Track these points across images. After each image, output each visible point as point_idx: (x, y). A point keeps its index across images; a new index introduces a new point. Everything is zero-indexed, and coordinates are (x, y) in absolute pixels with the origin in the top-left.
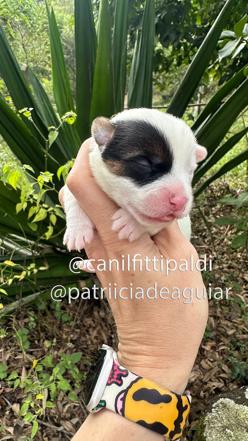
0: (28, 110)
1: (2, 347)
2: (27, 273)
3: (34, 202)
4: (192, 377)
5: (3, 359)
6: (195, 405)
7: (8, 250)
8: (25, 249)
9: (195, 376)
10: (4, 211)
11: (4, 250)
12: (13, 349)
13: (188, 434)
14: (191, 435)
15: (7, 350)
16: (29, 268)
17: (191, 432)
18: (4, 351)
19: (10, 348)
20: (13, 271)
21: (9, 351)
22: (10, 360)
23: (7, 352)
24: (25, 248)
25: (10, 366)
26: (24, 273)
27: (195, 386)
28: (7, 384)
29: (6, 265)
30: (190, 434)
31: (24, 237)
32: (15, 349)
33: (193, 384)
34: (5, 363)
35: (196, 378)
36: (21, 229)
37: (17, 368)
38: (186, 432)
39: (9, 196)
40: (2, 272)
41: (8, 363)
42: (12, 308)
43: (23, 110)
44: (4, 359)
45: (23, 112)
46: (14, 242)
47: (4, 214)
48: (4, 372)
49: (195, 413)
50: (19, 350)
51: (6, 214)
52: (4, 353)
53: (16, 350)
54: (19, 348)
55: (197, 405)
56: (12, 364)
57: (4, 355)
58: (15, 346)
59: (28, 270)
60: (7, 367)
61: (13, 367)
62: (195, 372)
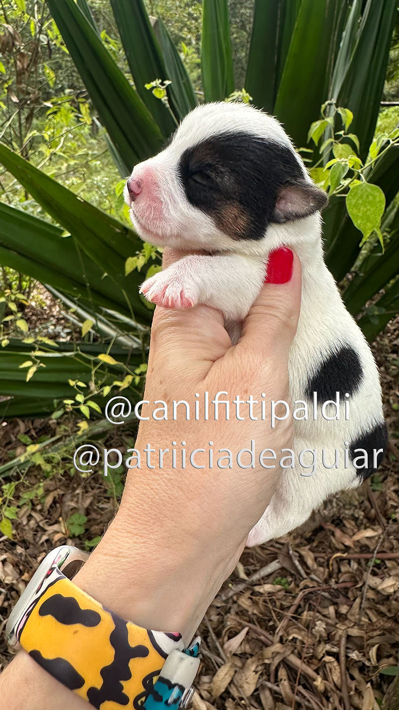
0: (162, 84)
1: (80, 487)
2: (134, 379)
3: (157, 257)
4: (390, 586)
5: (79, 505)
6: (390, 633)
7: (98, 335)
8: (126, 336)
9: (395, 584)
10: (101, 268)
11: (94, 334)
12: (96, 491)
13: (374, 679)
14: (377, 681)
15: (87, 492)
16: (138, 371)
17: (378, 675)
18: (83, 492)
19: (93, 489)
20: (108, 371)
21: (89, 494)
22: (90, 508)
23: (87, 495)
24: (128, 335)
25: (90, 517)
26: (129, 378)
27: (394, 602)
28: (84, 544)
29: (100, 361)
30: (376, 678)
31: (130, 317)
32: (100, 492)
33: (391, 598)
34: (82, 512)
35: (396, 589)
36: (127, 304)
37: (101, 522)
38: (370, 675)
39: (114, 243)
40: (93, 372)
41: (88, 512)
42: (100, 429)
43: (153, 84)
44: (82, 505)
45: (153, 88)
46: (110, 323)
47: (103, 274)
48: (80, 525)
49: (389, 646)
50: (106, 495)
51: (106, 274)
52: (83, 495)
53: (102, 495)
54: (105, 491)
55: (393, 633)
56: (94, 515)
57: (83, 498)
58: (99, 488)
59: (136, 374)
60: (85, 519)
61: (95, 520)
62: (395, 578)
